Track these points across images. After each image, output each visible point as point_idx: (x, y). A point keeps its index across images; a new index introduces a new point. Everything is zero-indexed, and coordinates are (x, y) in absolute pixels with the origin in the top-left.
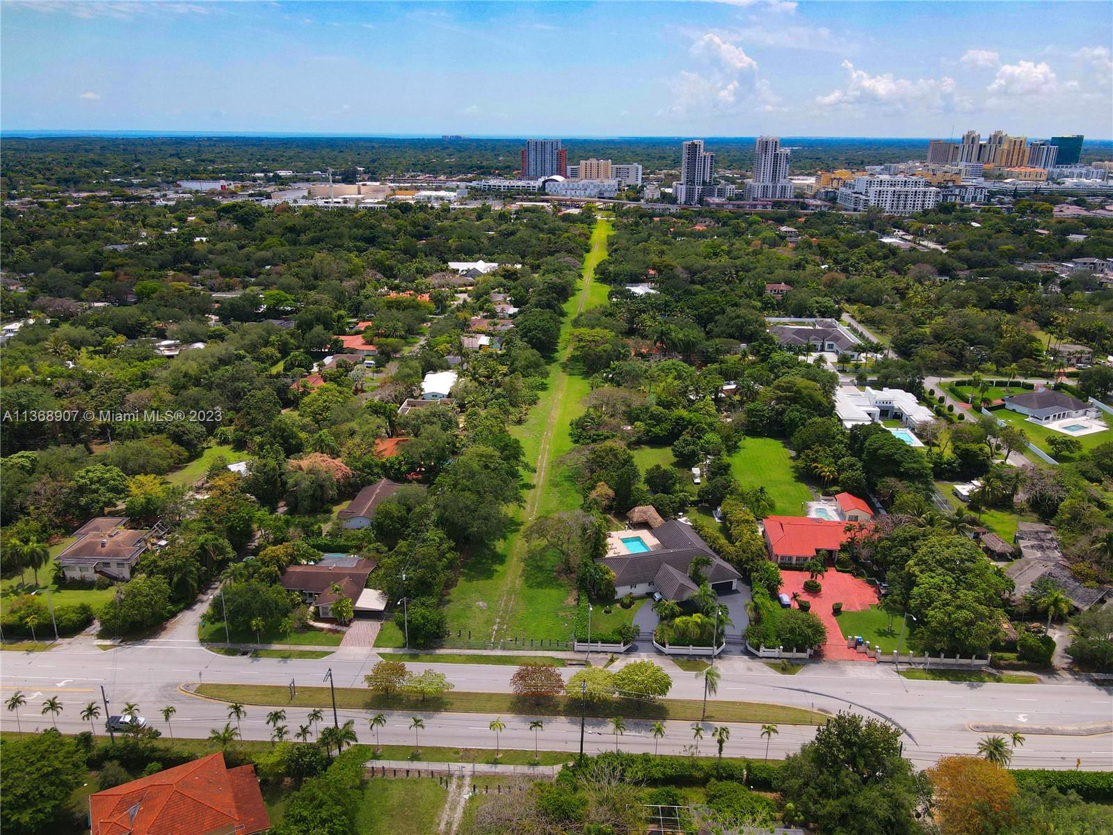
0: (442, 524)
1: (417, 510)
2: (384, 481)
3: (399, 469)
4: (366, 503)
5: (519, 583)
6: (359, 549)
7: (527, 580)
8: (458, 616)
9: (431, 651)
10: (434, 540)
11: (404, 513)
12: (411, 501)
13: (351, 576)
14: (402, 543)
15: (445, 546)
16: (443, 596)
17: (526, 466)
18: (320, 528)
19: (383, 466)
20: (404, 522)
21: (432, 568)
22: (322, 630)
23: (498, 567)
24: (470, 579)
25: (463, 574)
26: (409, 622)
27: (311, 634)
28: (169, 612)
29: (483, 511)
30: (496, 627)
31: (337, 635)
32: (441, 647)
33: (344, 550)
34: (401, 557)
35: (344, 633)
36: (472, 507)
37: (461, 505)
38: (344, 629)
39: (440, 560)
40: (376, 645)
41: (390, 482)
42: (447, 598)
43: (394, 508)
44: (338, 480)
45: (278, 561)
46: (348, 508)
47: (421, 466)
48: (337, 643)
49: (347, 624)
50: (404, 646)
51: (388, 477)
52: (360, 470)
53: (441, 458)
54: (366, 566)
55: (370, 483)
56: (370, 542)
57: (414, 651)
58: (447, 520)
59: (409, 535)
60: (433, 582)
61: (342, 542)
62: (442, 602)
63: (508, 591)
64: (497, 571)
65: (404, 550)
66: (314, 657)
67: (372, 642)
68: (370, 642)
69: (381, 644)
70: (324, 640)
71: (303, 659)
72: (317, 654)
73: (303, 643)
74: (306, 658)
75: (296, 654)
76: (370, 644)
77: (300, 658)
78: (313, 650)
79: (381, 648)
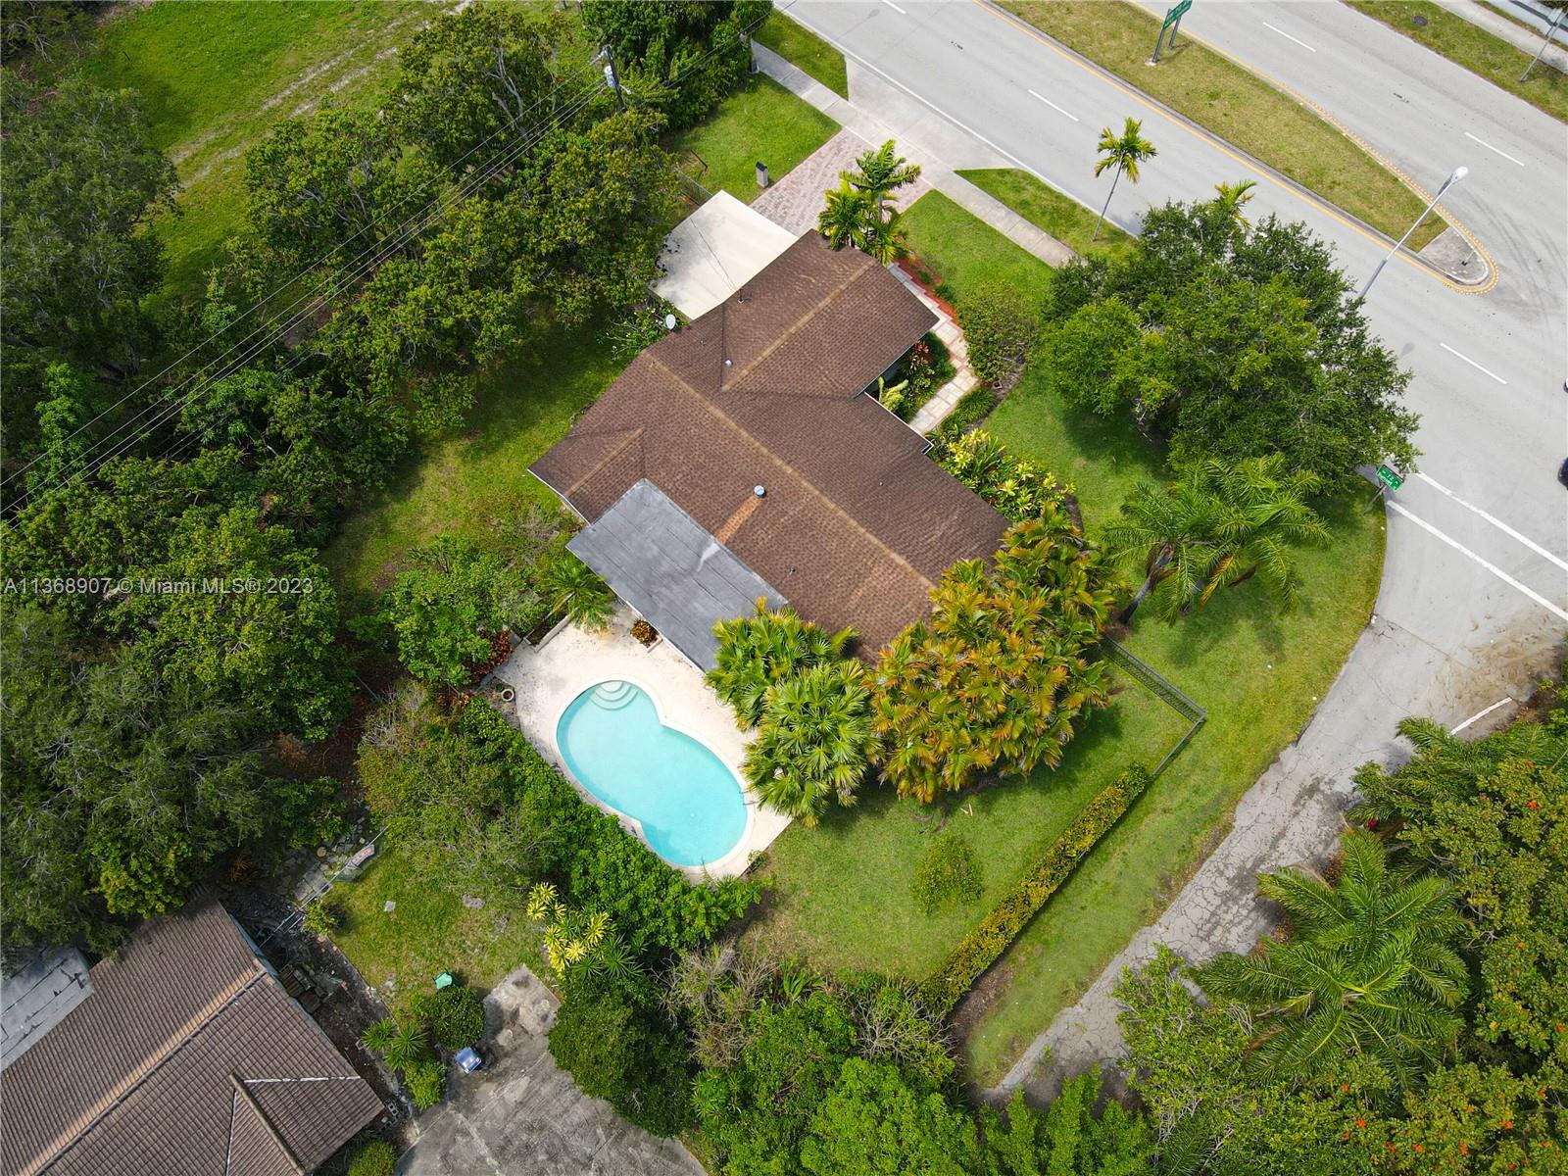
66: (1028, 187)
67: (831, 149)
68: (833, 151)
69: (810, 126)
70: (964, 240)
71: (1066, 199)
72: (1012, 196)
73: (1033, 267)
74: (1059, 197)
75: (1074, 234)
76: (839, 144)
77: (1074, 206)
78: (1018, 218)
79: (822, 109)
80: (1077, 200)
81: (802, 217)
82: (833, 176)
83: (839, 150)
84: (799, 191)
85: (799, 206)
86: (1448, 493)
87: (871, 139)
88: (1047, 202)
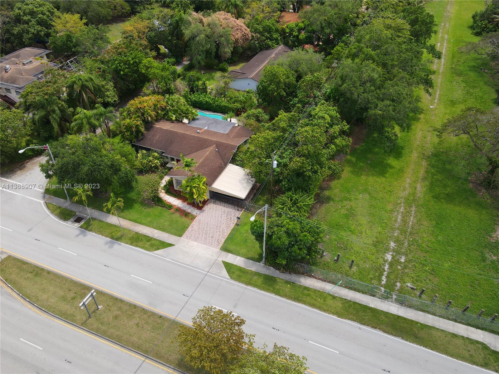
0: (335, 99)
1: (308, 77)
2: (281, 47)
3: (297, 36)
4: (258, 65)
5: (421, 189)
6: (237, 113)
7: (431, 187)
8: (338, 226)
9: (293, 278)
10: (323, 118)
11: (293, 79)
12: (303, 67)
13: (219, 145)
14: (283, 115)
15: (336, 129)
16: (322, 189)
17: (432, 49)
18: (204, 84)
19: (283, 33)
20: (292, 90)
21: (314, 158)
22: (170, 207)
23: (392, 161)
24: (357, 172)
25: (349, 162)
26: (270, 237)
27: (157, 210)
29: (391, 89)
30: (389, 257)
31: (184, 219)
32: (309, 274)
33: (223, 110)
34: (279, 133)
35: (193, 218)
36: (378, 82)
37: (365, 76)
38: (195, 212)
39: (326, 146)
40: (225, 249)
41: (287, 49)
42: (327, 193)
43: (282, 72)
44: (237, 41)
46: (240, 69)
47: (319, 39)
48: (180, 232)
49: (199, 206)
50: (259, 260)
51: (286, 44)
52: (260, 33)
53: (342, 32)
54: (238, 136)
55: (268, 48)
56: (251, 107)
57: (271, 271)
58: (342, 94)
59: (294, 105)
60: (313, 176)
61: (224, 102)
62: (321, 200)
63: (407, 199)
64: (391, 167)
65: (283, 124)
66: (148, 246)
67: (221, 241)
68: (220, 241)
69: (232, 247)
70: (167, 223)
71: (134, 246)
72: (153, 242)
73: (143, 222)
74: (137, 246)
75: (130, 236)
76: (219, 243)
77: (131, 244)
78: (151, 235)
79: (230, 255)
80: (130, 246)
81: (221, 217)
82: (217, 232)
83: (218, 241)
84: (226, 224)
85: (224, 220)
86: (26, 197)
87: (208, 248)
88: (140, 243)
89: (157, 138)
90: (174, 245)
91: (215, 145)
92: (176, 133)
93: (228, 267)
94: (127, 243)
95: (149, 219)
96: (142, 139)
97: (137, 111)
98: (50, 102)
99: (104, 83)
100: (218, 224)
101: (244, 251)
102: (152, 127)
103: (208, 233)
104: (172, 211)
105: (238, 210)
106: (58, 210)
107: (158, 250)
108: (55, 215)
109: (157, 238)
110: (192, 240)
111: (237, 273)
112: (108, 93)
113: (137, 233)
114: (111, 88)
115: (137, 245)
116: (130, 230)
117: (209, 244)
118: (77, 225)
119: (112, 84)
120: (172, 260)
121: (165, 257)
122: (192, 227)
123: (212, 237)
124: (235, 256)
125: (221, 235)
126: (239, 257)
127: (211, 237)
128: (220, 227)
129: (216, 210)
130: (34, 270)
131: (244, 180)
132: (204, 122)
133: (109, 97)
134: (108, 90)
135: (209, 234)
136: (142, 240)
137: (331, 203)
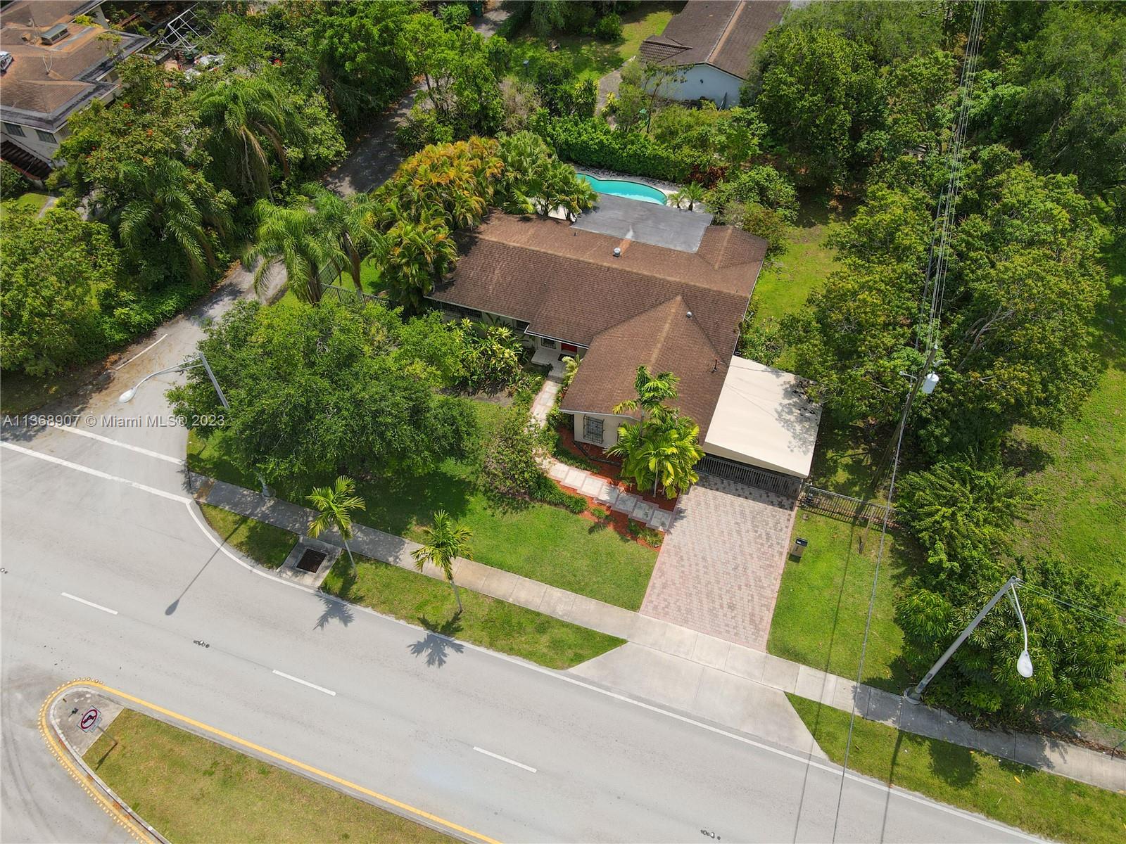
6: (706, 178)
9: (1021, 746)
13: (691, 297)
18: (589, 89)
22: (575, 504)
27: (540, 515)
28: (124, 325)
31: (630, 546)
32: (1065, 733)
35: (655, 539)
38: (657, 518)
40: (782, 649)
45: (449, 206)
46: (667, 33)
49: (669, 500)
50: (899, 685)
56: (742, 163)
57: (948, 728)
66: (545, 650)
67: (762, 619)
68: (757, 620)
69: (802, 643)
70: (582, 564)
71: (502, 650)
72: (558, 633)
73: (510, 560)
74: (511, 651)
75: (482, 613)
76: (757, 629)
77: (491, 645)
78: (543, 610)
79: (803, 669)
80: (491, 652)
81: (738, 532)
82: (740, 587)
83: (752, 621)
84: (759, 558)
85: (749, 543)
86: (135, 484)
87: (730, 648)
88: (520, 641)
89: (496, 278)
90: (623, 642)
91: (679, 298)
92: (553, 258)
93: (810, 712)
94: (480, 643)
95: (524, 551)
96: (451, 283)
97: (429, 196)
98: (160, 179)
99: (299, 99)
100: (735, 558)
101: (839, 653)
102: (473, 241)
103: (716, 590)
104: (587, 519)
105: (781, 506)
106: (243, 532)
107: (581, 661)
108: (239, 546)
109: (565, 619)
110: (675, 621)
111: (844, 737)
112: (317, 130)
113: (500, 602)
114: (322, 115)
115: (511, 649)
116: (476, 594)
117: (728, 632)
118: (311, 581)
119: (321, 98)
120: (631, 696)
121: (608, 689)
122: (663, 573)
123: (731, 607)
124: (821, 674)
125: (756, 598)
126: (832, 678)
127: (729, 607)
128: (745, 569)
129: (717, 508)
130: (215, 764)
131: (790, 412)
132: (618, 214)
133: (320, 142)
134: (314, 121)
135: (720, 596)
136: (520, 629)
137: (1049, 469)
